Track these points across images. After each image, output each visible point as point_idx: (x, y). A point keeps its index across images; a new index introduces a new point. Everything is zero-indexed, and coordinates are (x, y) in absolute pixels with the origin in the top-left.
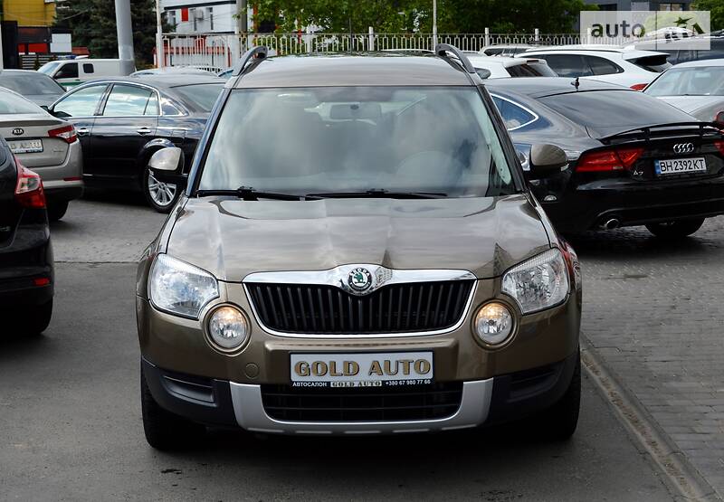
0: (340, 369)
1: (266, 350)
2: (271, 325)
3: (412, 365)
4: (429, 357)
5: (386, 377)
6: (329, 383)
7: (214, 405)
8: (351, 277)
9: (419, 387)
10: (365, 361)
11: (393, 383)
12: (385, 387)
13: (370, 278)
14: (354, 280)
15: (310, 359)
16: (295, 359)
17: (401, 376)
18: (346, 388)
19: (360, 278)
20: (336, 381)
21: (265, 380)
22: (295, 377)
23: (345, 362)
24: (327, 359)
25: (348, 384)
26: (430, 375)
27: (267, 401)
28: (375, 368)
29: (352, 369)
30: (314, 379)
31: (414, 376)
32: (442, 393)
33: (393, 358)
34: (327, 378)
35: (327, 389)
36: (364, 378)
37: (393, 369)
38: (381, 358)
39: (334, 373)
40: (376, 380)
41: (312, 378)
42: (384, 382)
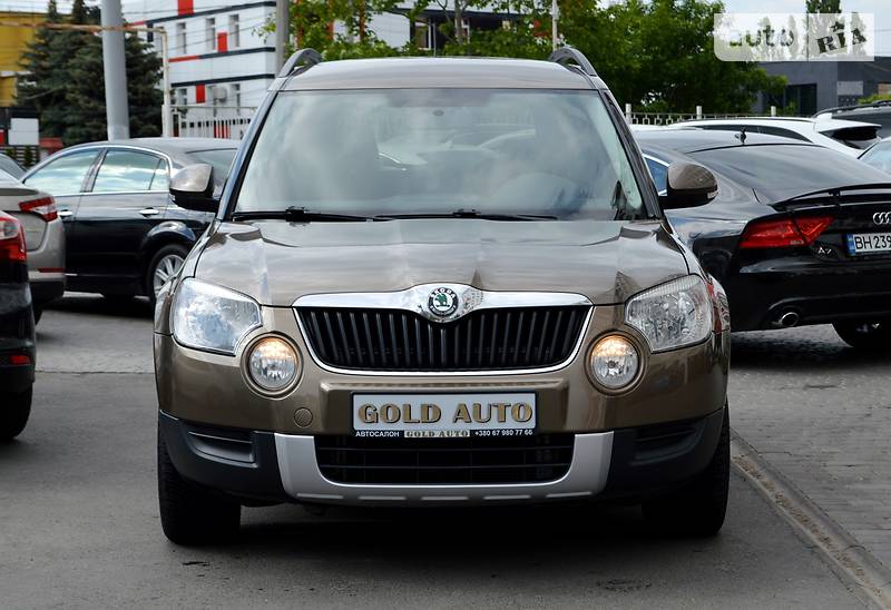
0: (416, 415)
1: (322, 391)
2: (329, 359)
3: (509, 410)
4: (530, 400)
5: (475, 426)
6: (402, 432)
7: (255, 466)
9: (517, 439)
10: (448, 404)
11: (485, 434)
12: (475, 439)
13: (455, 301)
14: (436, 303)
15: (378, 402)
16: (359, 402)
17: (494, 425)
18: (424, 439)
19: (442, 299)
20: (412, 430)
21: (320, 429)
22: (358, 425)
23: (423, 406)
24: (399, 401)
25: (427, 434)
26: (532, 424)
27: (322, 457)
28: (461, 413)
29: (432, 414)
30: (383, 427)
31: (511, 425)
32: (547, 448)
33: (485, 400)
34: (400, 426)
35: (400, 441)
36: (447, 427)
37: (484, 416)
38: (469, 400)
39: (409, 420)
40: (462, 429)
41: (381, 426)
42: (472, 432)
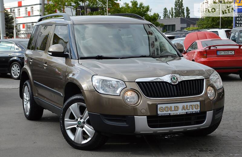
0: (173, 109)
1: (148, 104)
2: (148, 96)
3: (194, 106)
4: (198, 103)
5: (187, 111)
6: (170, 114)
7: (127, 125)
8: (171, 78)
9: (196, 114)
10: (180, 105)
11: (189, 113)
12: (187, 114)
13: (177, 79)
14: (173, 79)
15: (164, 106)
16: (159, 106)
17: (191, 110)
19: (174, 78)
20: (173, 113)
21: (149, 114)
22: (159, 112)
23: (175, 106)
24: (169, 105)
25: (176, 114)
26: (199, 110)
27: (149, 122)
28: (183, 108)
29: (177, 108)
31: (195, 110)
33: (189, 104)
34: (169, 112)
35: (169, 116)
36: (180, 112)
37: (189, 108)
38: (185, 104)
39: (172, 111)
40: (183, 112)
41: (165, 112)
42: (186, 112)
